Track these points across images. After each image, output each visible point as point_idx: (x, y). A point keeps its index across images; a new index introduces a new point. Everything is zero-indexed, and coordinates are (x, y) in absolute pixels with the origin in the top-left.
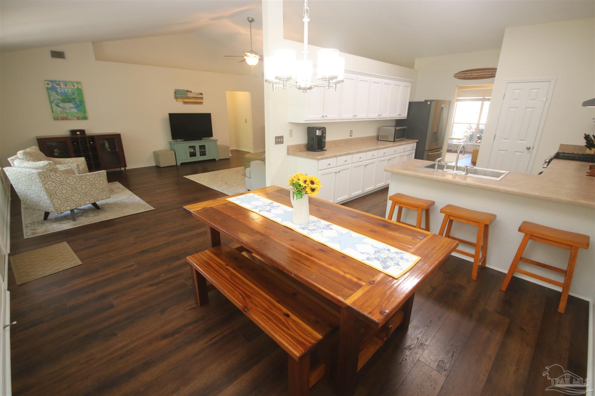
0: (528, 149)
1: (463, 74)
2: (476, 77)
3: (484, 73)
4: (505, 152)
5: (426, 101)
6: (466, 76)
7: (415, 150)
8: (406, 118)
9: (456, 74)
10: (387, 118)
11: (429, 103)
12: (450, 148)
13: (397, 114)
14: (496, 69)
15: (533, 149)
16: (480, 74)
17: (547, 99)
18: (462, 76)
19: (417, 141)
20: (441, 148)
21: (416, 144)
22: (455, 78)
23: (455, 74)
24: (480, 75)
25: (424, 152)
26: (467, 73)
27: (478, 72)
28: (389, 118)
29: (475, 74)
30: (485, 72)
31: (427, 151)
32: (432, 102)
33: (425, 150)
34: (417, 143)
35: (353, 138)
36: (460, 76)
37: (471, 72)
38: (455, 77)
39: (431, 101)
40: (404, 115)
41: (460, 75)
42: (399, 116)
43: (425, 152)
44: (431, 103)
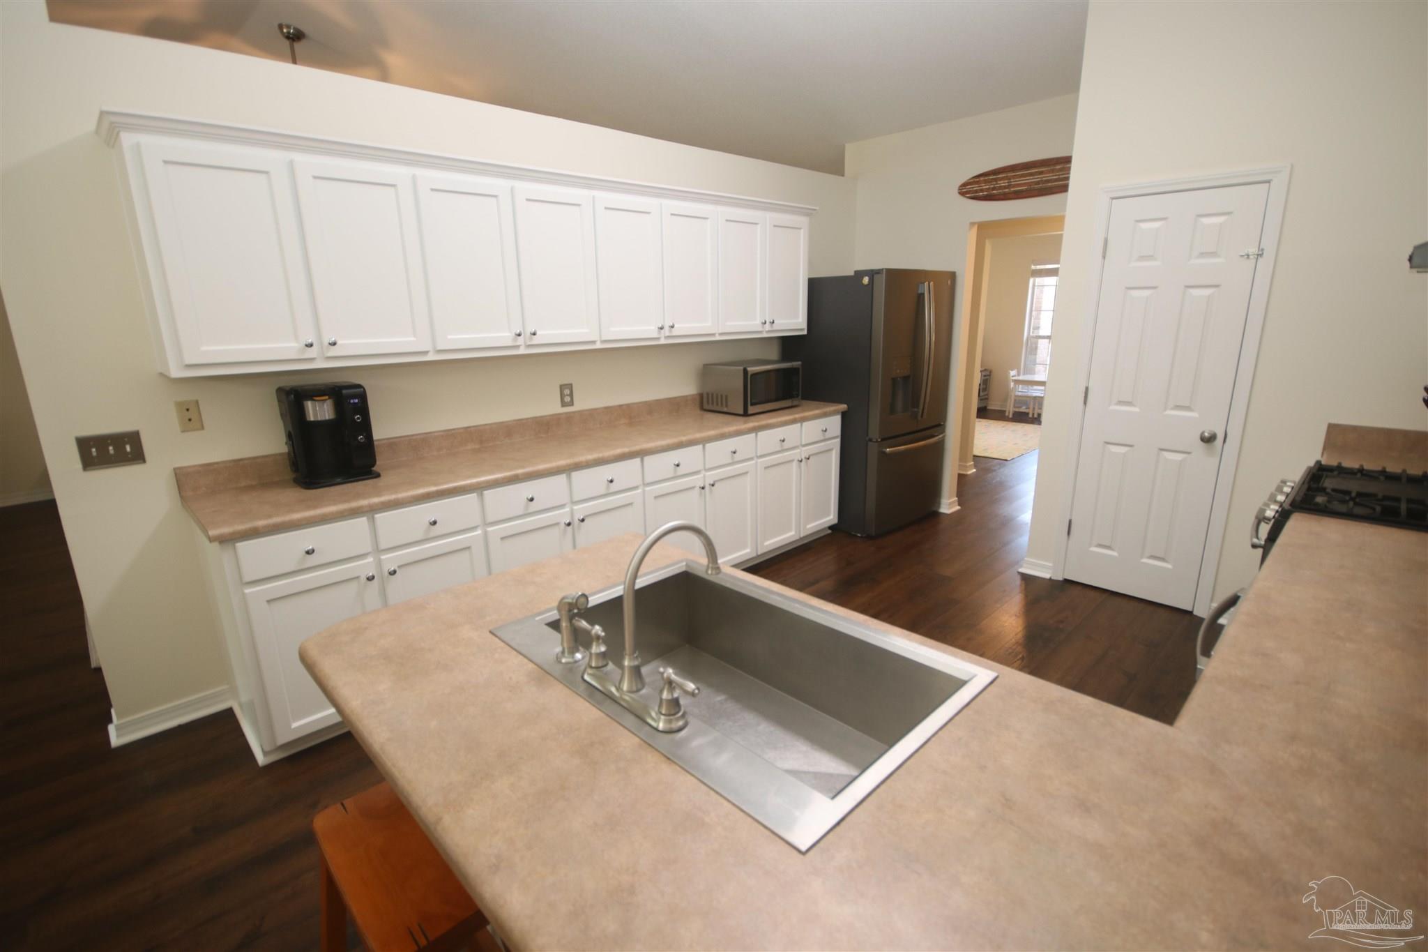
0: (1208, 440)
1: (985, 182)
2: (1026, 190)
3: (1045, 177)
4: (1126, 449)
5: (859, 274)
6: (994, 189)
7: (838, 440)
8: (805, 332)
9: (964, 185)
10: (713, 335)
11: (866, 280)
12: (1024, 408)
13: (758, 322)
14: (1068, 160)
15: (1224, 441)
16: (1038, 178)
17: (1263, 250)
18: (982, 191)
19: (844, 407)
20: (939, 425)
21: (837, 420)
22: (961, 198)
23: (961, 186)
24: (1038, 183)
25: (867, 444)
26: (996, 180)
27: (1031, 174)
28: (721, 334)
29: (1024, 181)
30: (1053, 171)
31: (877, 441)
32: (875, 276)
33: (871, 440)
34: (844, 415)
35: (581, 412)
36: (976, 192)
37: (1010, 174)
38: (962, 194)
39: (872, 274)
40: (795, 321)
41: (976, 187)
42: (767, 327)
43: (870, 443)
44: (871, 281)
